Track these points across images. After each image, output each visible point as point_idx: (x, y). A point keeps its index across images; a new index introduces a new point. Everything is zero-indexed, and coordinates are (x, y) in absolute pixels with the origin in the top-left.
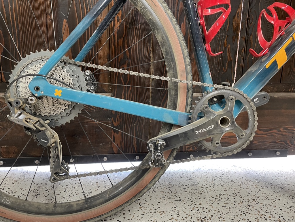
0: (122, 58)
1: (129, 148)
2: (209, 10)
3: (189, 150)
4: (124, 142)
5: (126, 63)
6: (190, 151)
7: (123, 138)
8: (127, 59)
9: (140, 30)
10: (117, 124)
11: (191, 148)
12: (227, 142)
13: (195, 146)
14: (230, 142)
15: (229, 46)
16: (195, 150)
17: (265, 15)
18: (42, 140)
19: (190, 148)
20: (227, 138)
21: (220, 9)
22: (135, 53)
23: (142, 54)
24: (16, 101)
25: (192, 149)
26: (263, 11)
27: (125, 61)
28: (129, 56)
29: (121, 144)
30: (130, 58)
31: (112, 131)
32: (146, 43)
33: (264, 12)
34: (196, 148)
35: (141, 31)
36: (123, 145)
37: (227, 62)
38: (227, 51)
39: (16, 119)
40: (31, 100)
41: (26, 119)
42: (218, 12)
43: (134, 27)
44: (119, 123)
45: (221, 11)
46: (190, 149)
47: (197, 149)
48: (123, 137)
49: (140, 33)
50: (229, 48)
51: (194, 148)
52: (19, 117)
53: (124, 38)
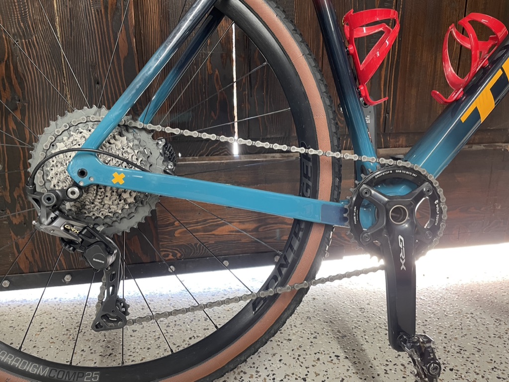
0: (10, 100)
1: (50, 262)
2: (364, 28)
3: (167, 258)
4: (37, 251)
5: (17, 108)
6: (169, 260)
7: (36, 245)
8: (19, 101)
9: (37, 47)
10: (19, 221)
11: (171, 254)
12: (235, 241)
13: (177, 250)
14: (241, 240)
15: (217, 72)
16: (179, 258)
17: (454, 34)
18: (94, 259)
19: (169, 254)
20: (234, 233)
21: (380, 27)
22: (33, 90)
23: (47, 92)
24: (48, 197)
25: (172, 256)
26: (452, 28)
27: (16, 104)
28: (21, 96)
29: (33, 256)
30: (24, 98)
31: (10, 233)
32: (52, 70)
33: (453, 30)
34: (179, 255)
35: (39, 47)
36: (37, 256)
37: (218, 102)
38: (215, 81)
39: (49, 226)
40: (73, 193)
41: (65, 226)
42: (376, 31)
43: (24, 40)
44: (23, 218)
45: (381, 29)
46: (168, 256)
47: (182, 255)
48: (36, 243)
49: (36, 51)
50: (217, 75)
51: (176, 254)
52: (54, 224)
53: (6, 61)
